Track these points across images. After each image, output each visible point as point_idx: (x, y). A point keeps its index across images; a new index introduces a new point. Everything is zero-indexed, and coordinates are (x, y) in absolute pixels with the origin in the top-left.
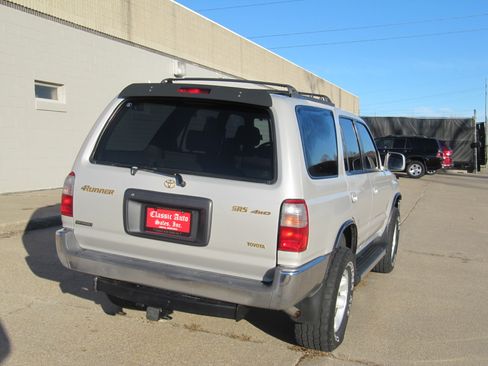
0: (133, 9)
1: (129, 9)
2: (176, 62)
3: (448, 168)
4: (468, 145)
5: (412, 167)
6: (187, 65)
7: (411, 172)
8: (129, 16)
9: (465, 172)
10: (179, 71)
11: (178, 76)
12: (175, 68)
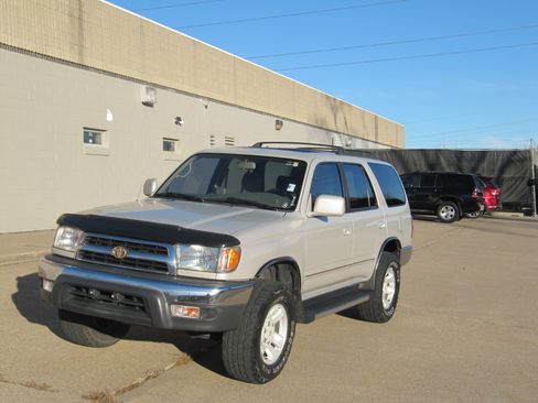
0: (85, 27)
1: (81, 27)
2: (144, 87)
3: (495, 210)
4: (525, 182)
5: (444, 209)
6: (158, 90)
7: (443, 215)
8: (81, 35)
9: (521, 215)
10: (148, 98)
11: (147, 104)
12: (143, 94)
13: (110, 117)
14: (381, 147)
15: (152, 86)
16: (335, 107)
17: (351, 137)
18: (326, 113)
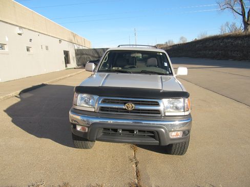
2: (18, 28)
10: (20, 32)
11: (19, 34)
12: (18, 31)
13: (7, 39)
14: (86, 48)
15: (21, 27)
16: (74, 36)
17: (79, 45)
18: (72, 38)
